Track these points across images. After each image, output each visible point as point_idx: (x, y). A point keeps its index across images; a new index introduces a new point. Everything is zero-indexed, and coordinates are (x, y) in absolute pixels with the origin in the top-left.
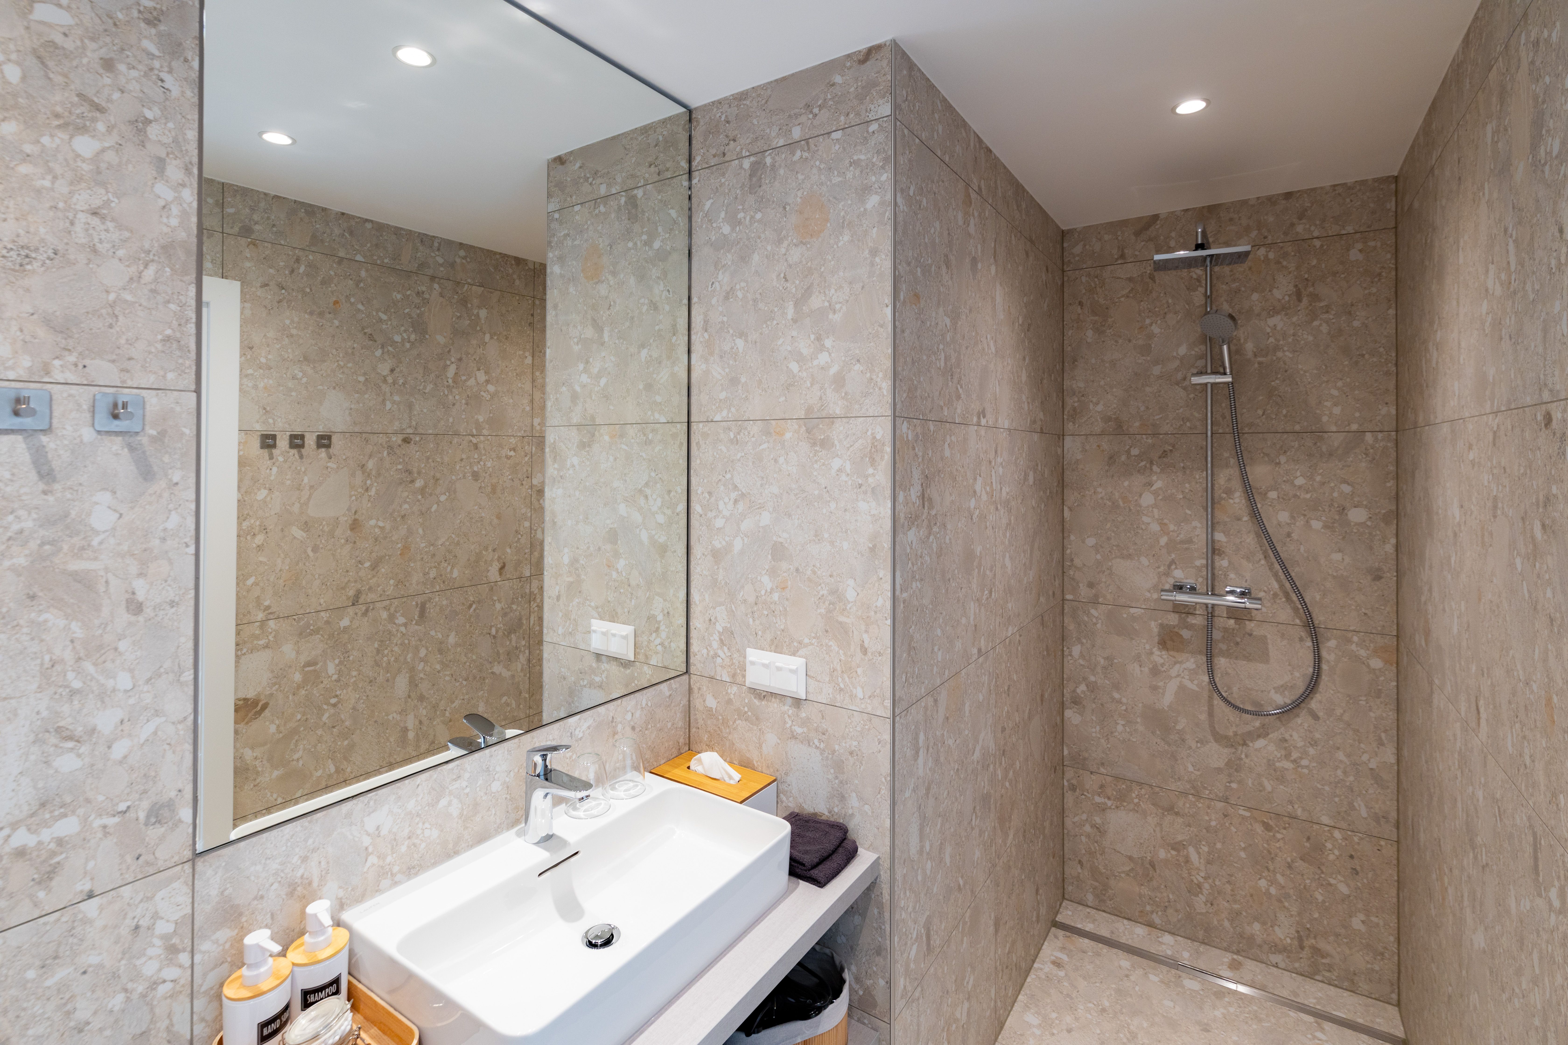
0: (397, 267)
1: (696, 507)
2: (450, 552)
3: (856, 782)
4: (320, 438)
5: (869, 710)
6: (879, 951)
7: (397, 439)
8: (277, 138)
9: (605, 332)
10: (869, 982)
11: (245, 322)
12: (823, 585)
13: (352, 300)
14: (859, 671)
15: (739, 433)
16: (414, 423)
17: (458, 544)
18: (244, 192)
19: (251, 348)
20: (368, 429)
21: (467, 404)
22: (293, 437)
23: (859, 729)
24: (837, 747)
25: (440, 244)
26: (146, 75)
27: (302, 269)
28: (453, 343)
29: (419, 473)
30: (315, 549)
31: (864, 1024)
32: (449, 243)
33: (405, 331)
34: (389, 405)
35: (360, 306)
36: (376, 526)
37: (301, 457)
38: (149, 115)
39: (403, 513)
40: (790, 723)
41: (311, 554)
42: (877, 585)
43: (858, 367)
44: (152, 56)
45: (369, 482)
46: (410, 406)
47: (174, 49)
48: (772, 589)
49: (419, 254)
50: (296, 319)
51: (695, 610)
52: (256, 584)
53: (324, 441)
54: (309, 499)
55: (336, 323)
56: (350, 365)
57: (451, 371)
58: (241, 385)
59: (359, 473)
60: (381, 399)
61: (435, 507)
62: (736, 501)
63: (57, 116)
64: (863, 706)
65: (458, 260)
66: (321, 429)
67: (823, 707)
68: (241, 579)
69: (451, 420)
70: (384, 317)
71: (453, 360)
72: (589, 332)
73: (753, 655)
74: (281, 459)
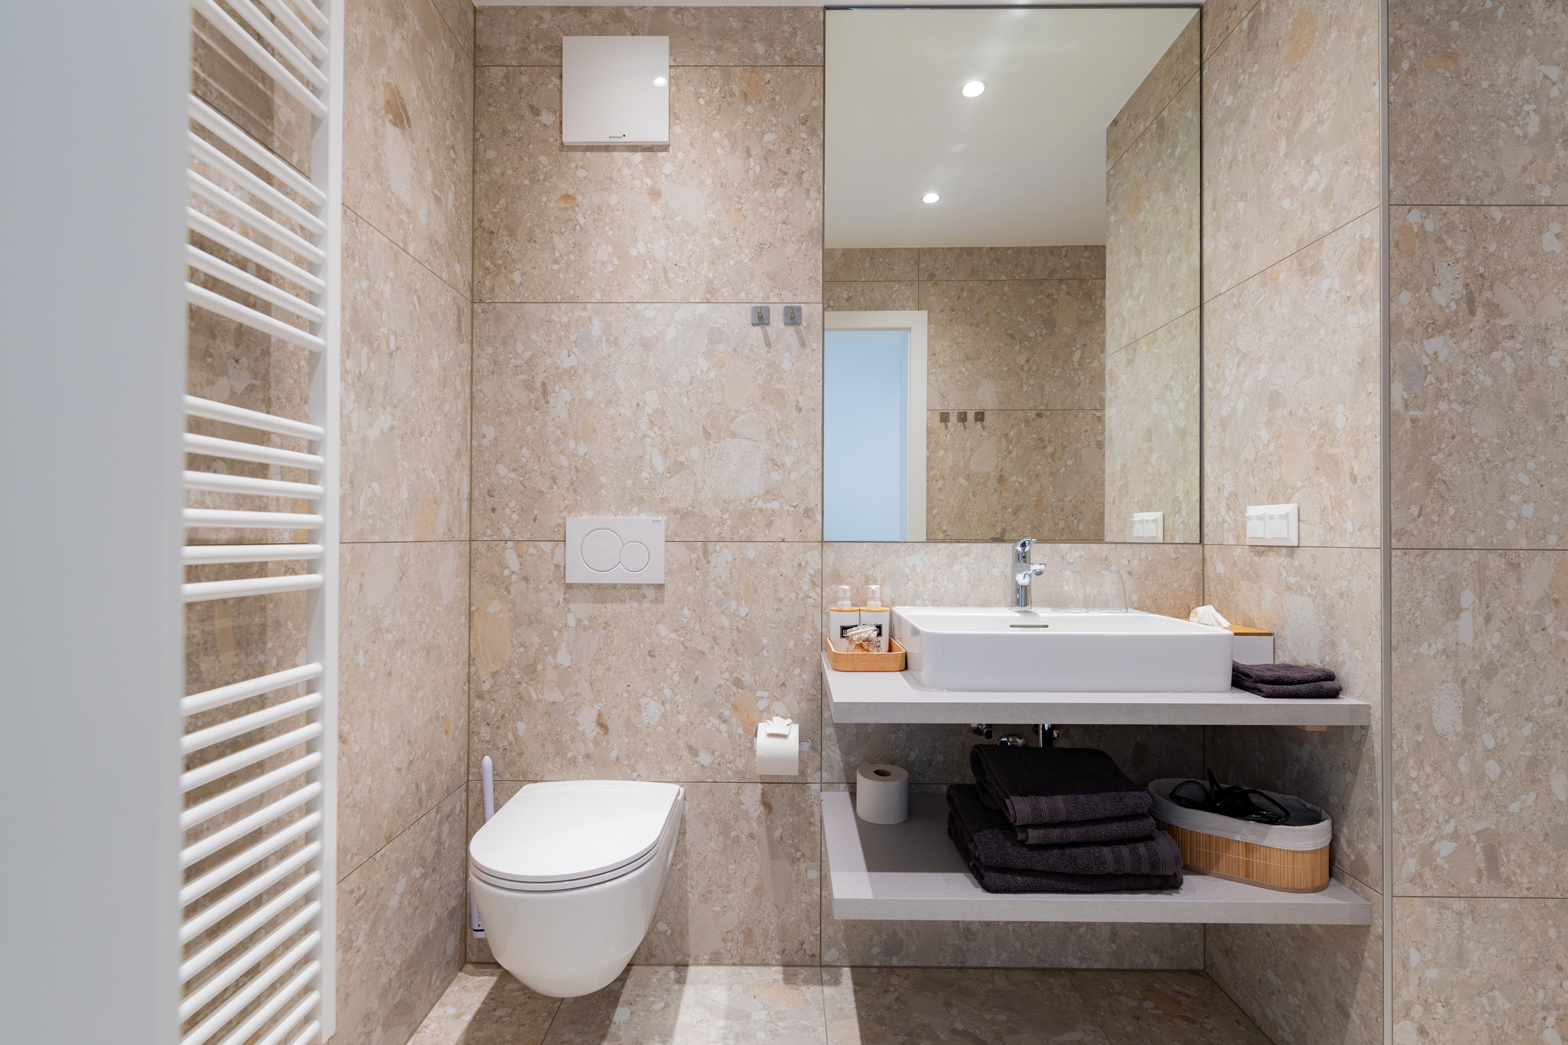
0: (1032, 278)
1: (1208, 383)
2: (1076, 508)
3: (1347, 625)
4: (977, 414)
5: (1359, 543)
6: (1370, 812)
7: (1032, 414)
8: (931, 198)
9: (1144, 254)
10: (1361, 846)
11: (931, 337)
12: (1314, 421)
13: (998, 311)
14: (1349, 503)
15: (1240, 296)
16: (1045, 401)
17: (1083, 502)
18: (929, 251)
19: (934, 355)
20: (1010, 407)
21: (1091, 383)
22: (960, 414)
23: (1349, 567)
24: (1328, 591)
25: (1067, 251)
26: (802, 150)
27: (965, 294)
28: (1078, 333)
29: (1050, 441)
30: (974, 494)
31: (1356, 892)
32: (1075, 248)
33: (1038, 328)
34: (1025, 388)
35: (1004, 314)
36: (1016, 481)
37: (965, 428)
38: (803, 169)
39: (1037, 473)
40: (1285, 574)
41: (972, 497)
42: (1366, 402)
43: (1346, 169)
44: (804, 140)
45: (1011, 447)
46: (1042, 388)
47: (812, 132)
48: (1269, 441)
49: (1049, 264)
50: (961, 331)
51: (1208, 482)
52: (938, 514)
53: (980, 417)
54: (970, 458)
55: (988, 329)
56: (997, 359)
57: (1076, 357)
58: (928, 380)
59: (1004, 440)
60: (1019, 383)
61: (1063, 470)
62: (1239, 364)
63: (771, 182)
64: (1353, 541)
65: (1083, 261)
66: (978, 407)
67: (1314, 550)
68: (929, 510)
69: (1076, 397)
70: (1021, 320)
71: (1078, 346)
72: (1133, 261)
73: (1253, 511)
74: (952, 429)
